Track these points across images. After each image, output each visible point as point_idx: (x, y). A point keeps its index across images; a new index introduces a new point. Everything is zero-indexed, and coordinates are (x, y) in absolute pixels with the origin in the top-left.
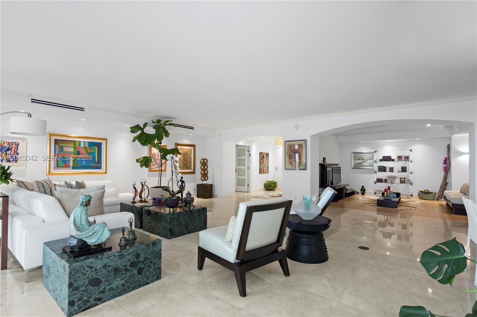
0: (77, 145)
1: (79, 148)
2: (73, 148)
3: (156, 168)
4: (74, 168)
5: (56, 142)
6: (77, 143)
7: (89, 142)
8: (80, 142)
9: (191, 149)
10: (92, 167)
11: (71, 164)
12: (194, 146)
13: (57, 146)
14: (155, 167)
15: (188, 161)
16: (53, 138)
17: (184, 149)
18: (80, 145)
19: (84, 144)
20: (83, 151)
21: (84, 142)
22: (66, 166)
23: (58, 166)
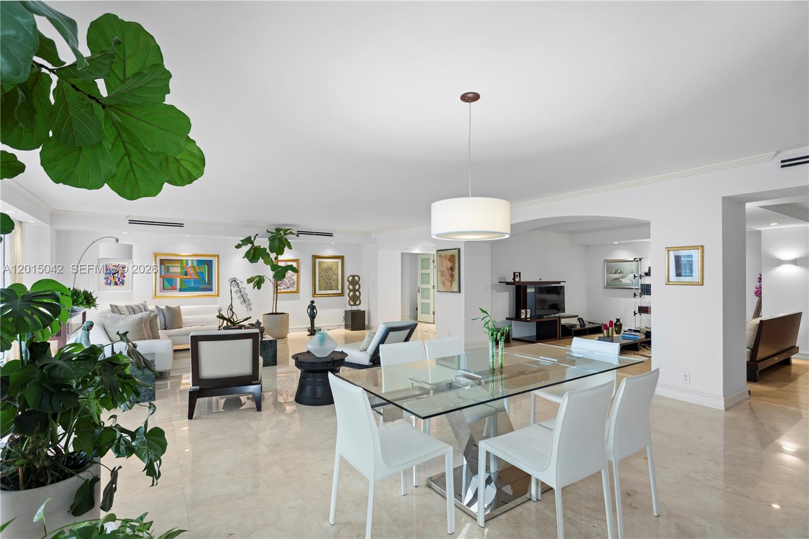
0: (184, 265)
1: (187, 268)
2: (180, 268)
3: (284, 288)
4: (181, 290)
5: (162, 262)
6: (185, 262)
7: (197, 260)
8: (187, 260)
9: (338, 262)
10: (201, 289)
11: (178, 287)
12: (342, 258)
13: (163, 266)
14: (282, 287)
15: (332, 278)
16: (158, 258)
17: (327, 262)
18: (187, 264)
19: (193, 263)
20: (191, 271)
21: (192, 260)
22: (173, 288)
23: (164, 289)
